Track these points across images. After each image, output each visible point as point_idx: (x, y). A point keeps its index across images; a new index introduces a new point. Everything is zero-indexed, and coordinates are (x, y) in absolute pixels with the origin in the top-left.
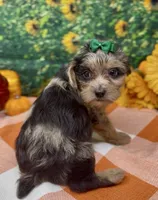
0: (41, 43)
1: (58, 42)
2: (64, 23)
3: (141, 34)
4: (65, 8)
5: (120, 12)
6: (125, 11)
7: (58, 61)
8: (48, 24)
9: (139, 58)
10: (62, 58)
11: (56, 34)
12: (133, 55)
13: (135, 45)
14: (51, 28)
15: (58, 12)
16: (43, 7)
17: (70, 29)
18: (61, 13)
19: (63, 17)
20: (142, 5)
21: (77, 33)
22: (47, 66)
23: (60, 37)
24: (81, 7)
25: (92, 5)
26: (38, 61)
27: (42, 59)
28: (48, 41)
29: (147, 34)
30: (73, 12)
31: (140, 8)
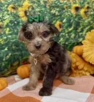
0: (5, 38)
3: (70, 29)
4: (21, 14)
5: (57, 16)
6: (60, 15)
7: (18, 50)
8: (10, 24)
9: (70, 45)
10: (21, 48)
11: (16, 31)
12: (67, 43)
13: (67, 37)
14: (12, 27)
15: (16, 16)
16: (6, 12)
18: (19, 17)
19: (20, 20)
20: (70, 11)
22: (10, 54)
25: (39, 12)
26: (3, 51)
27: (6, 49)
28: (10, 36)
29: (74, 29)
31: (69, 13)
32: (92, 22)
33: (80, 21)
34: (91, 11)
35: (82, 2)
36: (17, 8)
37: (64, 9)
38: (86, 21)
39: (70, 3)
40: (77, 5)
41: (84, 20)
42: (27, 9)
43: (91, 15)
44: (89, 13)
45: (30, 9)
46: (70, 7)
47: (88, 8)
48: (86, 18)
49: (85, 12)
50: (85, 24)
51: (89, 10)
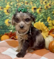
1: (3, 22)
2: (5, 16)
4: (5, 11)
10: (5, 28)
17: (7, 18)
18: (4, 13)
20: (31, 10)
21: (10, 19)
23: (4, 21)
24: (11, 11)
30: (8, 12)
31: (30, 11)
32: (44, 16)
33: (37, 16)
34: (43, 10)
35: (38, 5)
36: (3, 8)
37: (27, 9)
38: (40, 16)
39: (31, 6)
40: (35, 7)
41: (39, 15)
42: (8, 9)
43: (43, 12)
44: (42, 11)
45: (10, 9)
46: (31, 8)
47: (41, 8)
48: (40, 14)
49: (40, 11)
50: (40, 17)
51: (42, 10)
